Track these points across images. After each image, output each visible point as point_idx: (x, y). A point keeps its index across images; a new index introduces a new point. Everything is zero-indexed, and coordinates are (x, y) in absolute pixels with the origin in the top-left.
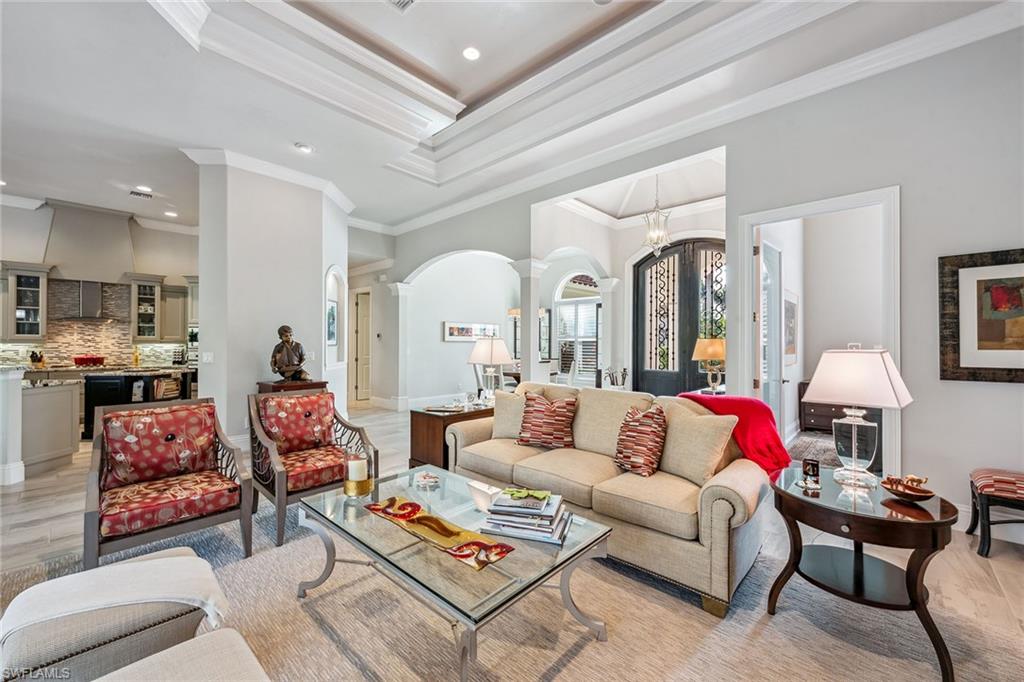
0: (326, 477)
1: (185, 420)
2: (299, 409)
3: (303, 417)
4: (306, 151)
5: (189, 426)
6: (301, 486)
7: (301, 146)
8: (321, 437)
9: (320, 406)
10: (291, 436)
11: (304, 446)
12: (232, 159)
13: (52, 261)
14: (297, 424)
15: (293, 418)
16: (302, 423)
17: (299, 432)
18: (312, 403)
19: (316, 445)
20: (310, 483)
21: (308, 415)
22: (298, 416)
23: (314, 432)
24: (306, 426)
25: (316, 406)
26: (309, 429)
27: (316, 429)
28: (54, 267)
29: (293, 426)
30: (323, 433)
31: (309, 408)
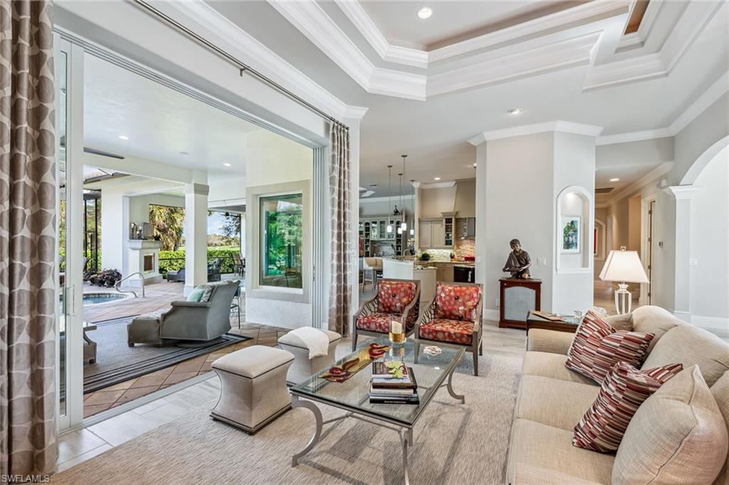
0: (440, 336)
1: (400, 289)
2: (452, 294)
3: (453, 299)
4: (516, 113)
5: (401, 291)
6: (426, 336)
7: (512, 111)
8: (463, 315)
9: (465, 294)
10: (445, 308)
11: (453, 317)
12: (489, 136)
13: (456, 210)
14: (449, 303)
15: (448, 298)
16: (452, 303)
17: (450, 307)
18: (461, 291)
19: (460, 318)
20: (431, 336)
21: (457, 298)
22: (451, 297)
23: (459, 310)
24: (454, 305)
25: (463, 294)
26: (456, 307)
27: (460, 308)
28: (457, 213)
29: (447, 303)
30: (465, 312)
31: (458, 294)
